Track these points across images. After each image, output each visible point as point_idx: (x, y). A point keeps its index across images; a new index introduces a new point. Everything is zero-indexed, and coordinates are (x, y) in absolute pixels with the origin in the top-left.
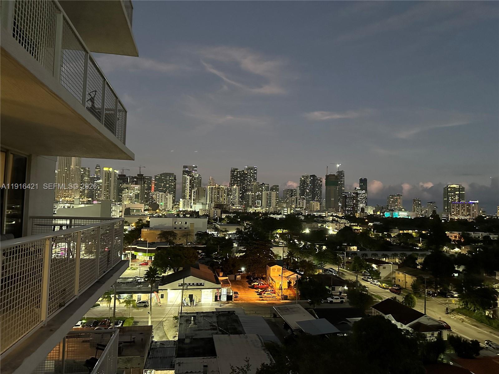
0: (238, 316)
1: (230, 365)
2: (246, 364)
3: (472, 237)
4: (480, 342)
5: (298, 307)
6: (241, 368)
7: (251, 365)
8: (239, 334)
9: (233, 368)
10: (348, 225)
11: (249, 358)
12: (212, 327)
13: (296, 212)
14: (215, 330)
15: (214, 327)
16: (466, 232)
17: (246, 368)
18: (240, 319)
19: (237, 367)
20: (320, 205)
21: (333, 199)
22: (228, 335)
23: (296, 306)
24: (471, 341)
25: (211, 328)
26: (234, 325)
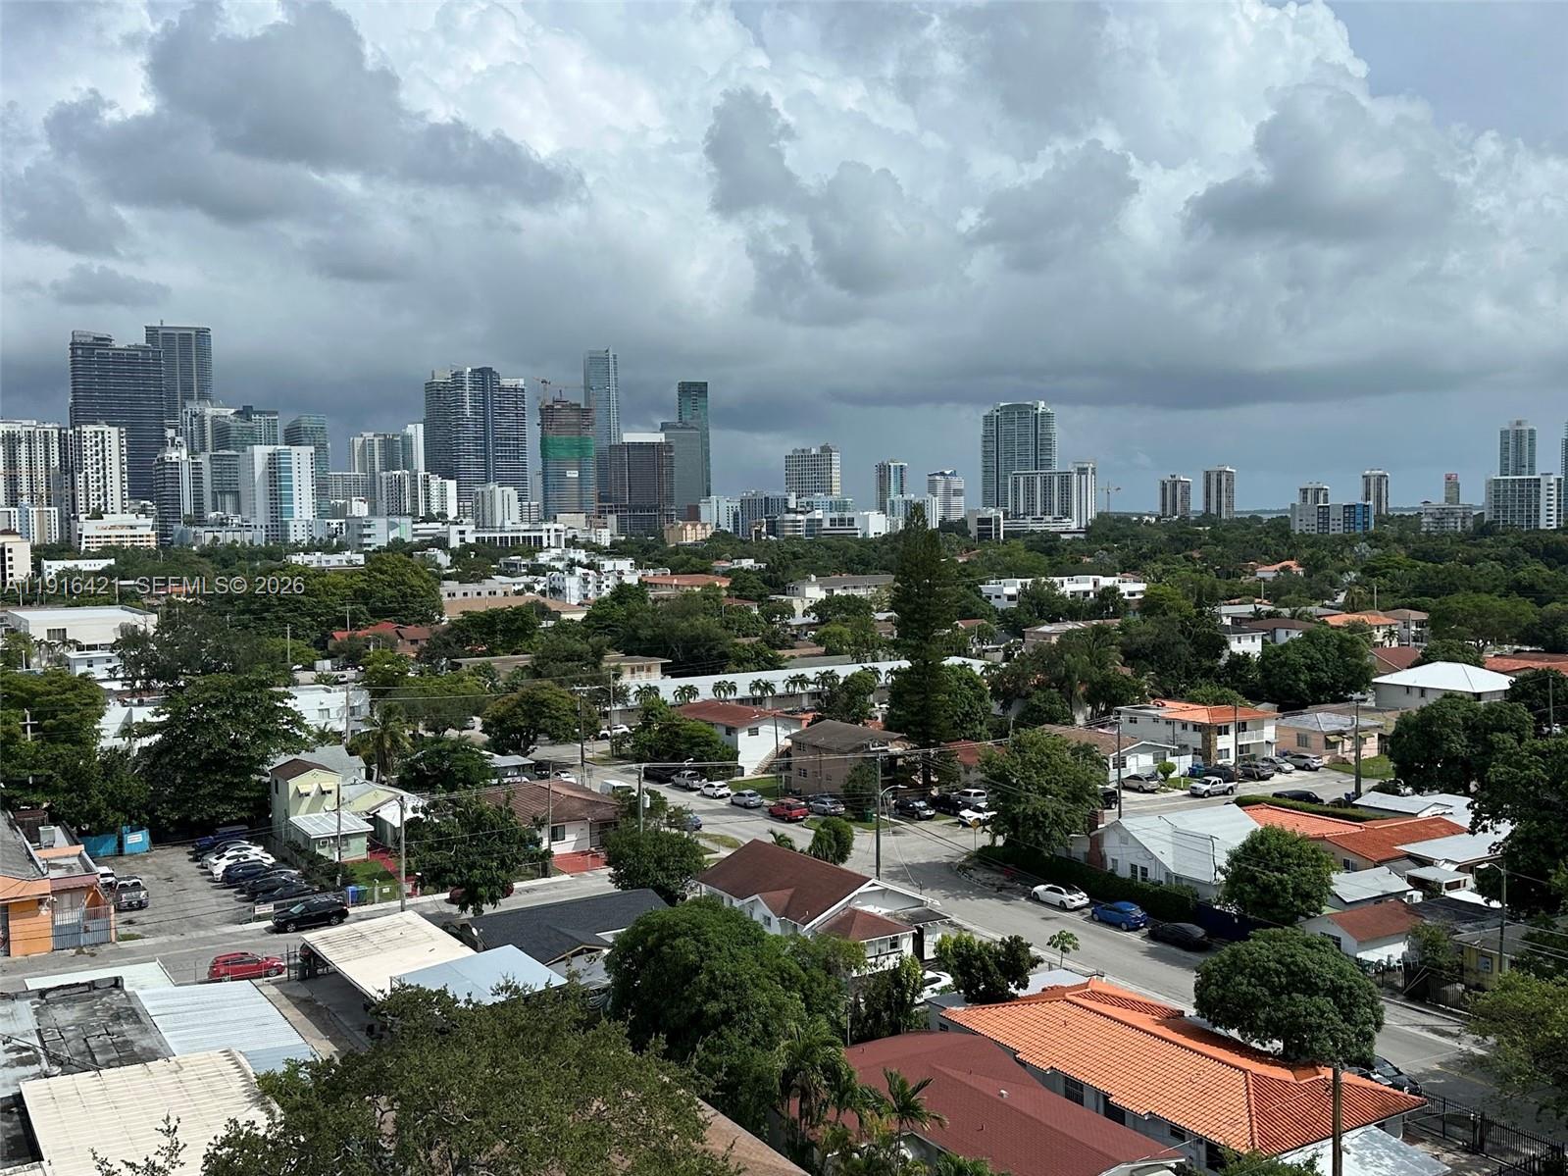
0: (139, 993)
1: (95, 1158)
2: (166, 1142)
3: (1063, 596)
4: (1030, 946)
5: (408, 923)
6: (145, 1164)
7: (185, 1145)
8: (143, 1061)
9: (108, 1168)
10: (631, 579)
11: (178, 1120)
12: (14, 1055)
13: (414, 535)
14: (34, 1063)
15: (24, 1054)
16: (1044, 579)
17: (164, 1158)
18: (148, 1005)
19: (127, 1164)
20: (520, 500)
21: (574, 474)
22: (93, 1073)
23: (398, 921)
24: (1003, 942)
25: (12, 1060)
26: (121, 1034)
